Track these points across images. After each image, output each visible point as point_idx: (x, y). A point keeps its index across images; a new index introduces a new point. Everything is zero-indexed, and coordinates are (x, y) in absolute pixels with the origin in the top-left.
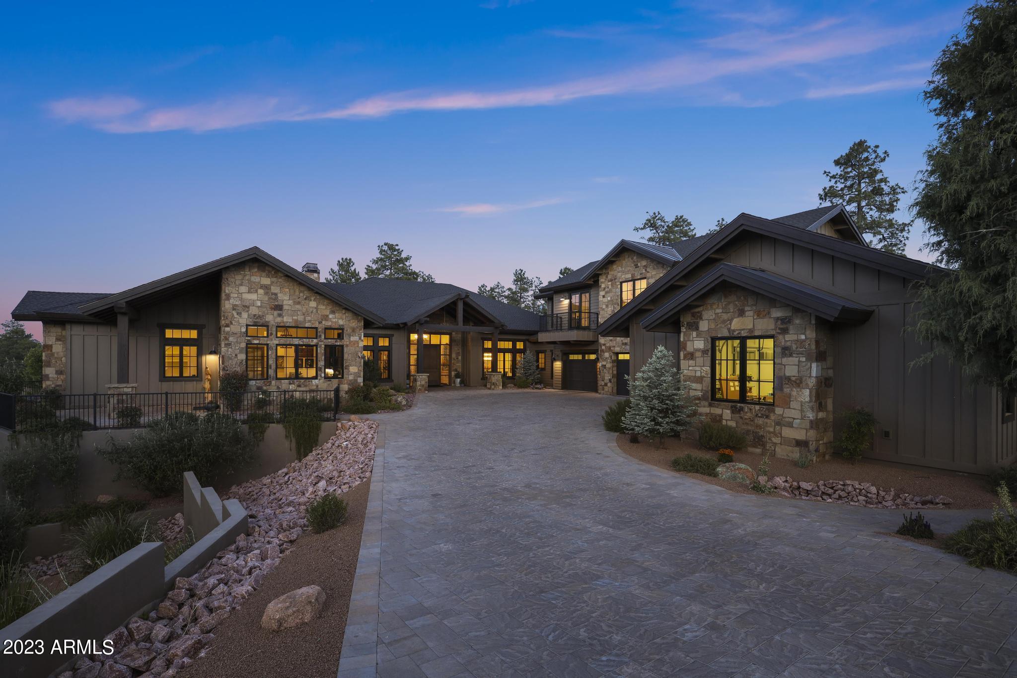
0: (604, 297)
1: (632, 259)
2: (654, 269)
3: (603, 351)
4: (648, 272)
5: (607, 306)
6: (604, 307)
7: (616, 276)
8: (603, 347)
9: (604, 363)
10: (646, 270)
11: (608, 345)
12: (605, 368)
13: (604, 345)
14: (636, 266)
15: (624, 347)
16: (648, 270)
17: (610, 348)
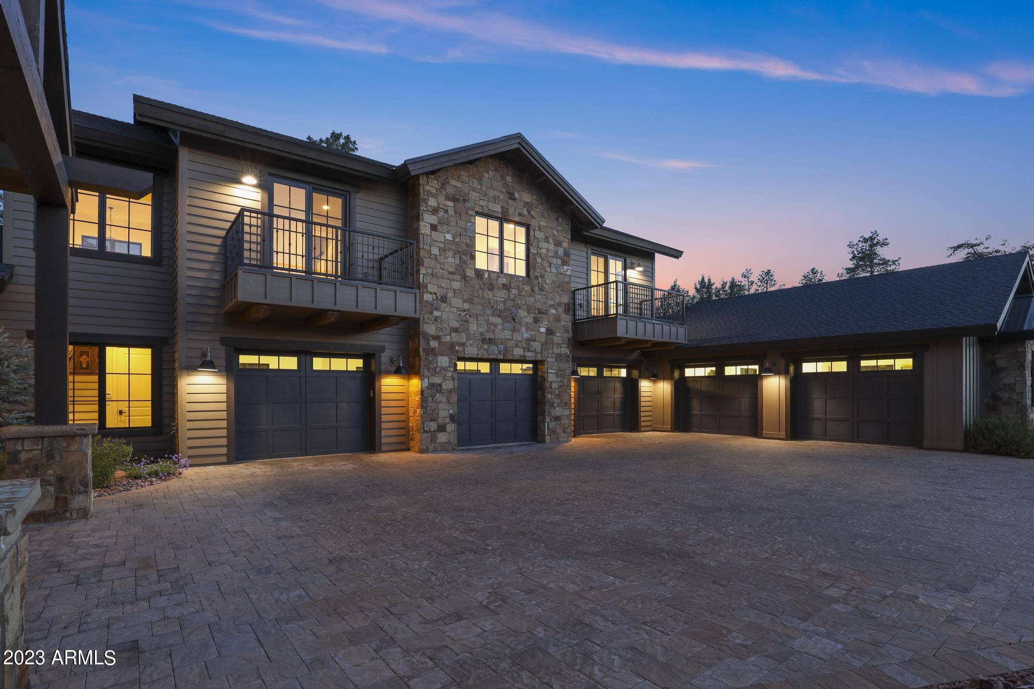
0: (434, 228)
1: (503, 178)
2: (543, 216)
3: (433, 352)
4: (533, 217)
5: (443, 251)
6: (435, 251)
7: (465, 194)
8: (434, 344)
9: (437, 380)
10: (529, 212)
11: (447, 339)
12: (440, 391)
13: (437, 338)
14: (511, 197)
15: (486, 346)
16: (533, 213)
17: (452, 346)
